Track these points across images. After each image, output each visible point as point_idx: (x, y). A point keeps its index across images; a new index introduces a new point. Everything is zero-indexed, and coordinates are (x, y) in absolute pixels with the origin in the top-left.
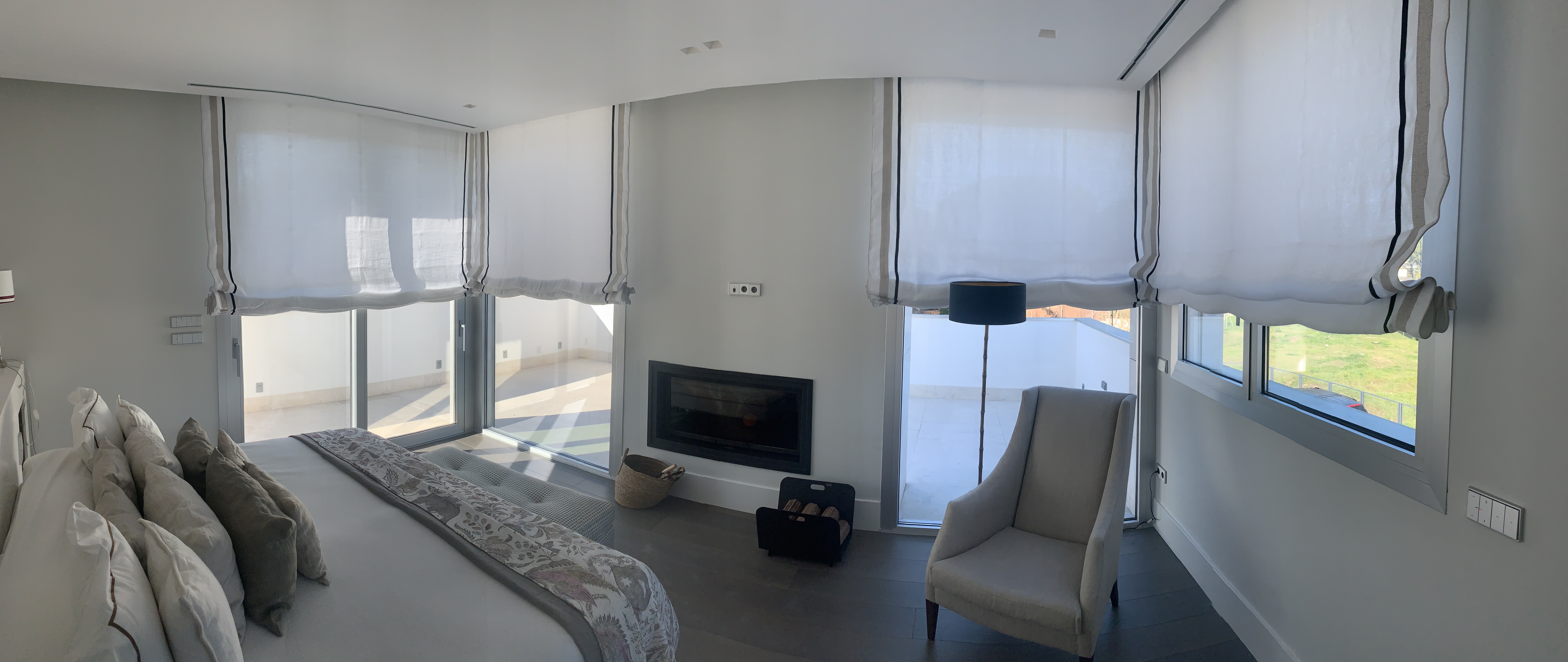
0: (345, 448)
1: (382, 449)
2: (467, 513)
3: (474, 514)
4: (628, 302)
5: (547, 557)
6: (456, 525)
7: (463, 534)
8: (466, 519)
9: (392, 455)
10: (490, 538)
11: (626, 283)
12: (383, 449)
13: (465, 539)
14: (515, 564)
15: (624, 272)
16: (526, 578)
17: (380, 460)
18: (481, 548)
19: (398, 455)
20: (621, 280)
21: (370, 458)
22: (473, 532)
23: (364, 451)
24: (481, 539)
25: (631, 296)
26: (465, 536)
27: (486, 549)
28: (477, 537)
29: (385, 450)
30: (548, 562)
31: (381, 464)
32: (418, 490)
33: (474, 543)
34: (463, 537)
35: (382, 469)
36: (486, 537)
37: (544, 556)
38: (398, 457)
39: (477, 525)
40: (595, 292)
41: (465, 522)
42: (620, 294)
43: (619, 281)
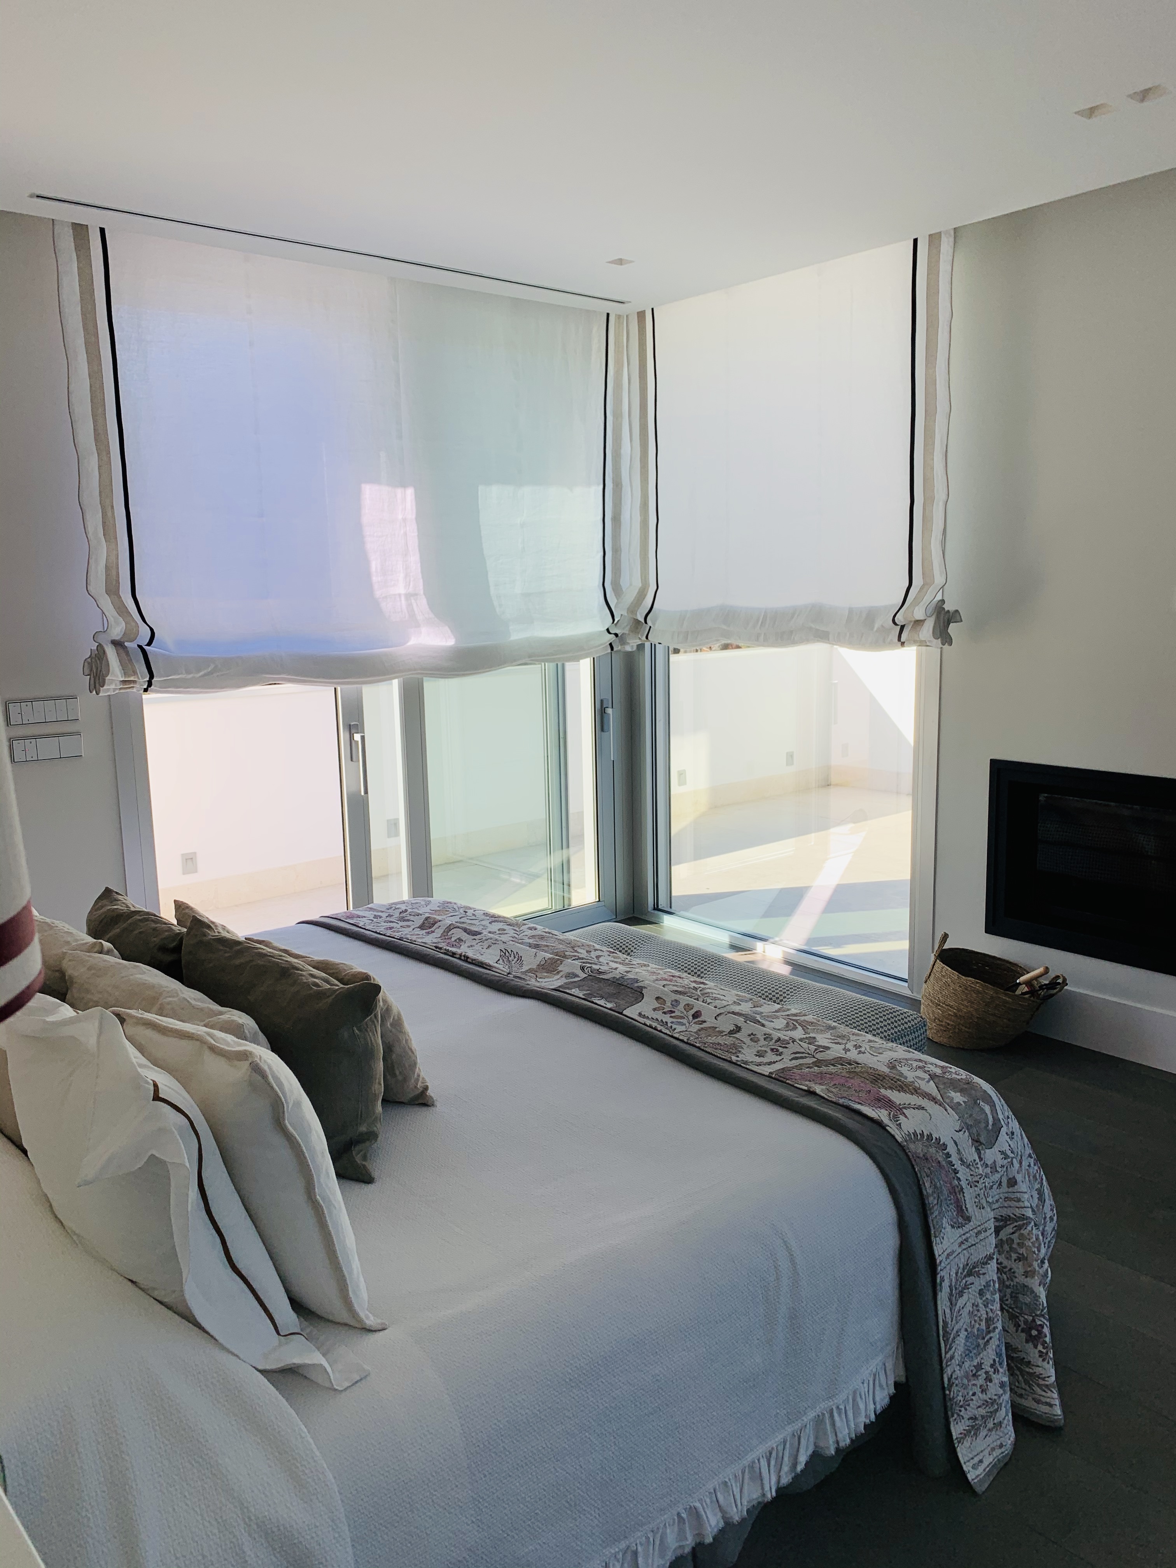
0: (413, 927)
1: (483, 923)
2: (658, 998)
3: (669, 998)
4: (946, 639)
5: (809, 1054)
6: (640, 1014)
7: (654, 1025)
8: (658, 1005)
9: (504, 930)
10: (702, 1029)
11: (943, 601)
12: (486, 923)
13: (660, 1031)
14: (752, 1062)
15: (939, 580)
16: (775, 1079)
17: (484, 938)
18: (689, 1041)
19: (515, 930)
20: (932, 597)
21: (464, 936)
22: (671, 1023)
23: (450, 928)
24: (686, 1031)
25: (953, 629)
26: (659, 1028)
27: (698, 1042)
28: (679, 1028)
29: (489, 925)
30: (810, 1061)
31: (486, 944)
32: (561, 974)
33: (677, 1035)
34: (655, 1029)
35: (490, 950)
36: (695, 1028)
37: (803, 1053)
38: (515, 932)
39: (677, 1013)
40: (876, 626)
41: (654, 1010)
42: (929, 625)
43: (927, 598)
